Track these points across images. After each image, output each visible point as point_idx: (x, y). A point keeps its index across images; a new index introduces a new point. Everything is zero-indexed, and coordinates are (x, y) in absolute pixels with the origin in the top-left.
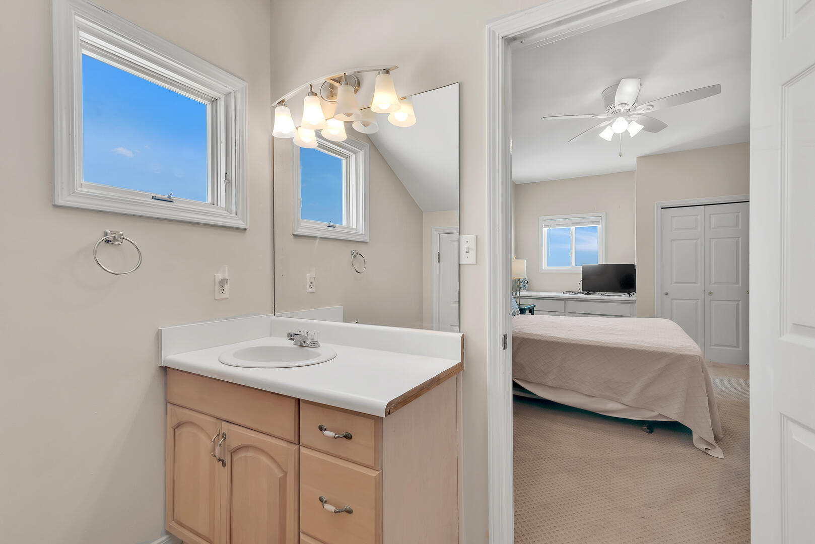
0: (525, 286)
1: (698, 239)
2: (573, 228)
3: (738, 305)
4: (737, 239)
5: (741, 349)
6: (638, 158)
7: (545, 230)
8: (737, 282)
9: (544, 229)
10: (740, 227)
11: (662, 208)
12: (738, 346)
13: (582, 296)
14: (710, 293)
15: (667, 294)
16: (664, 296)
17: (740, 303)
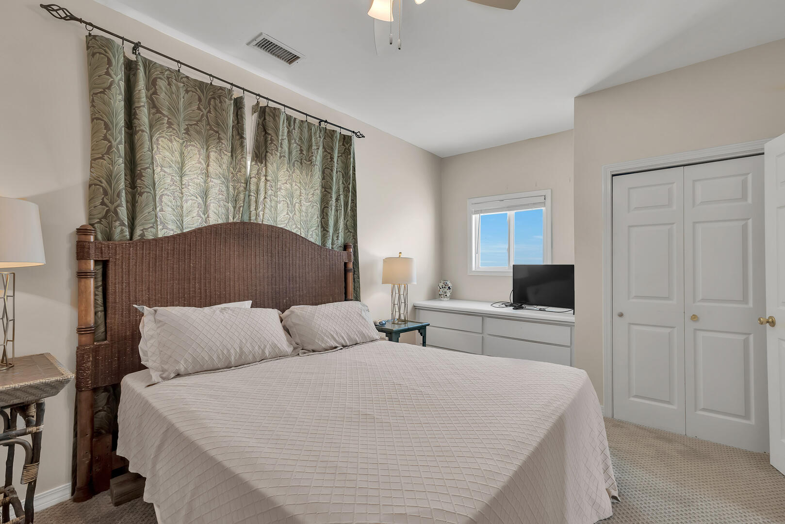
0: (445, 292)
1: (673, 224)
2: (511, 214)
3: (746, 342)
4: (743, 223)
5: (753, 422)
6: (575, 98)
7: (475, 218)
8: (745, 300)
9: (474, 216)
10: (750, 200)
11: (613, 175)
12: (747, 416)
13: (510, 310)
14: (694, 318)
15: (621, 315)
16: (616, 318)
17: (751, 337)
